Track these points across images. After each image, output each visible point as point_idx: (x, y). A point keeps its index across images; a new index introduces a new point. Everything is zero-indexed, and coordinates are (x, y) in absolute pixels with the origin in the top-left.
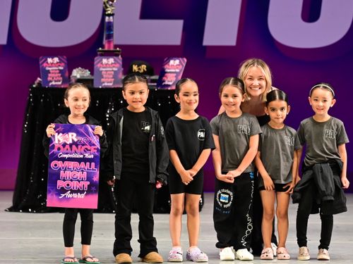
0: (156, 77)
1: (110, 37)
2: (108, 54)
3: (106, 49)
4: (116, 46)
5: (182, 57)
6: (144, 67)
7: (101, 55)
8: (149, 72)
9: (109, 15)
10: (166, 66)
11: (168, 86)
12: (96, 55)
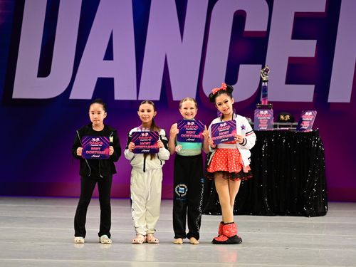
0: (296, 124)
1: (265, 96)
2: (264, 108)
3: (263, 104)
4: (269, 103)
5: (314, 110)
6: (288, 117)
7: (259, 108)
8: (292, 120)
9: (265, 81)
10: (303, 116)
11: (305, 129)
12: (256, 108)
